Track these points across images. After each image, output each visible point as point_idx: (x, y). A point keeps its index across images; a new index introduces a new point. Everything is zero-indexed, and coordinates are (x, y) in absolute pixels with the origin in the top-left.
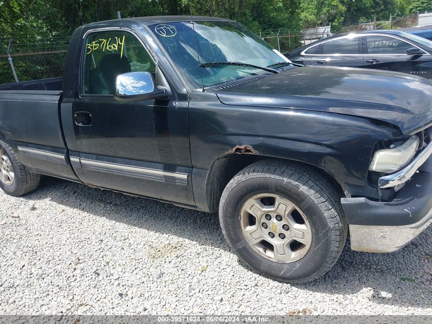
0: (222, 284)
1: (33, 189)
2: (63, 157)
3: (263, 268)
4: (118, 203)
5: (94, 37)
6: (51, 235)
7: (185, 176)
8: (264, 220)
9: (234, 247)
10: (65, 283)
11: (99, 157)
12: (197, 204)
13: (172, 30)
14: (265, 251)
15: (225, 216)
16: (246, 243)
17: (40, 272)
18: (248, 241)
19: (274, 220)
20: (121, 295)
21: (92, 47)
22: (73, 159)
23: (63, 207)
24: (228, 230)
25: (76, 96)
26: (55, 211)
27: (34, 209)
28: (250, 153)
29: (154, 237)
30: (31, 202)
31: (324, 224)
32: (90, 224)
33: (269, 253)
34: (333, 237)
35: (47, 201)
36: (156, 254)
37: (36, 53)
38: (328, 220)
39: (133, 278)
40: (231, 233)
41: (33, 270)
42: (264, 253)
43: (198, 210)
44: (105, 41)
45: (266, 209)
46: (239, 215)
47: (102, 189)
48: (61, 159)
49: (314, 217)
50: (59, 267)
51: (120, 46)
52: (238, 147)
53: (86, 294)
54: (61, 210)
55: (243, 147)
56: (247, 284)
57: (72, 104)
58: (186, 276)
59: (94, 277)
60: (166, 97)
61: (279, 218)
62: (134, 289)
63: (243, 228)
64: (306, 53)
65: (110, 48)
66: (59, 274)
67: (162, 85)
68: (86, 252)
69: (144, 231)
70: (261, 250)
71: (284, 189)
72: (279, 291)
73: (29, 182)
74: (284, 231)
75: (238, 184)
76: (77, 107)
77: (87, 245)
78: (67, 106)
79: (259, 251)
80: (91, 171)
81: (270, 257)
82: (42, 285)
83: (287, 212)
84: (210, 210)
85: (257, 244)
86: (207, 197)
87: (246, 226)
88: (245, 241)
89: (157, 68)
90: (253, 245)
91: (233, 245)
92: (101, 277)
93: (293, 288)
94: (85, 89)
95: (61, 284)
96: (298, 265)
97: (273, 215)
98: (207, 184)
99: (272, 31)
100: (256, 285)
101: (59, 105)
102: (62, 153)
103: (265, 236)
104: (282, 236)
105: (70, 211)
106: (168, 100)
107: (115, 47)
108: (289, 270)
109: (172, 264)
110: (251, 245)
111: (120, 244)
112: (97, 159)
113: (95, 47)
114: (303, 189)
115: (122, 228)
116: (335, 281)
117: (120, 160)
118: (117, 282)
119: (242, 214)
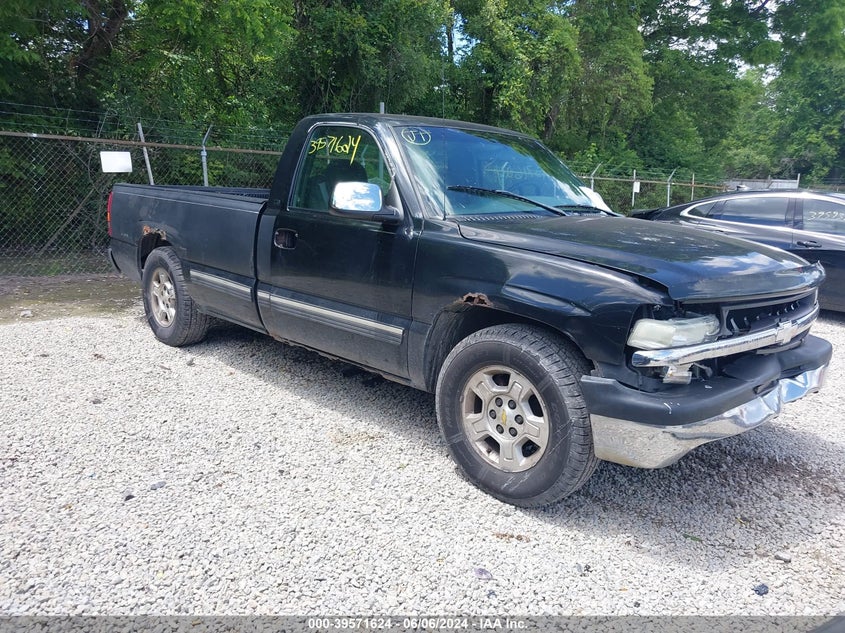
0: (419, 484)
1: (196, 340)
2: (248, 290)
3: (481, 475)
4: (312, 379)
5: (322, 132)
6: (208, 398)
7: (399, 331)
8: (493, 406)
9: (449, 441)
10: (214, 447)
11: (295, 295)
12: (411, 376)
13: (426, 136)
14: (489, 452)
15: (443, 393)
16: (465, 437)
17: (185, 430)
18: (467, 434)
19: (506, 407)
20: (281, 472)
21: (317, 145)
22: (261, 294)
23: (232, 370)
24: (443, 415)
25: (283, 207)
26: (220, 373)
27: (191, 364)
28: (483, 305)
29: (349, 422)
30: (189, 357)
31: (564, 417)
32: (265, 394)
33: (493, 457)
34: (574, 437)
35: (212, 359)
36: (343, 439)
37: (244, 151)
38: (569, 411)
39: (302, 459)
40: (448, 419)
41: (176, 427)
42: (486, 454)
43: (412, 385)
44: (335, 139)
45: (497, 389)
46: (461, 394)
47: (292, 344)
48: (246, 293)
49: (553, 404)
50: (211, 431)
51: (352, 148)
52: (470, 294)
53: (237, 463)
54: (228, 372)
55: (475, 295)
56: (453, 492)
57: (274, 217)
58: (375, 468)
59: (252, 448)
60: (396, 221)
61: (513, 405)
62: (301, 470)
63: (464, 414)
64: (690, 213)
65: (339, 149)
66: (208, 436)
67: (394, 205)
68: (250, 423)
69: (337, 415)
70: (483, 449)
71: (521, 360)
72: (495, 511)
73: (193, 327)
74: (516, 425)
75: (465, 348)
76: (281, 223)
77: (253, 416)
78: (269, 219)
79: (480, 452)
80: (281, 314)
81: (493, 462)
82: (185, 444)
83: (522, 396)
84: (428, 388)
85: (479, 440)
86: (425, 366)
87: (468, 412)
88: (464, 433)
89: (393, 181)
90: (474, 441)
91: (447, 437)
92: (261, 451)
93: (518, 512)
94: (297, 199)
95: (208, 447)
96: (527, 476)
97: (506, 399)
98: (427, 346)
99: (663, 172)
100: (466, 498)
101: (260, 216)
102: (248, 285)
103: (490, 430)
104: (513, 432)
105: (240, 375)
106: (397, 226)
107: (345, 149)
108: (514, 483)
109: (361, 453)
110: (471, 441)
111: (299, 422)
112: (293, 297)
113: (321, 145)
114: (545, 363)
115: (308, 406)
116: (583, 518)
117: (322, 301)
118: (281, 459)
119: (466, 393)
